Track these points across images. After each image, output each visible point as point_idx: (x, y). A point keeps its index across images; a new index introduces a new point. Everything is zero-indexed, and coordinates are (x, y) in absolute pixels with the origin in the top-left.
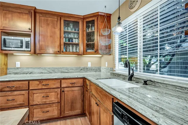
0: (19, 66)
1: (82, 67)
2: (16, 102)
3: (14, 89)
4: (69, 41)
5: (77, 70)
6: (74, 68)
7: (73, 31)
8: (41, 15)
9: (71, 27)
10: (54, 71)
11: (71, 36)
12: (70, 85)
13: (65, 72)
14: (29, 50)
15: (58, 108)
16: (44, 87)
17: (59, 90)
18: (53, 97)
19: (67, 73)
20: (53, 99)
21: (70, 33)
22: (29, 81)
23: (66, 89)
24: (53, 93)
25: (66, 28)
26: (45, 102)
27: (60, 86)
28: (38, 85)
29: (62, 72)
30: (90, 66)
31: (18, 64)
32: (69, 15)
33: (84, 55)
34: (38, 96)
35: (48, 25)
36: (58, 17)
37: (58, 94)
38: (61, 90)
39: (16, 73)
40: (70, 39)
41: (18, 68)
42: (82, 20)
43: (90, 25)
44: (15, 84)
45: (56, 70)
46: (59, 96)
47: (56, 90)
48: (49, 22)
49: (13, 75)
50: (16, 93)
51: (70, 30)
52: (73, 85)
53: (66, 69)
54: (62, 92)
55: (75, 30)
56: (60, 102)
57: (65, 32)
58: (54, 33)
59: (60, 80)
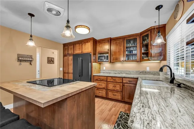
0: (105, 69)
1: (141, 70)
2: (102, 86)
3: (101, 80)
4: (130, 53)
5: (137, 73)
6: (135, 71)
7: (133, 45)
8: (113, 41)
9: (132, 43)
10: (121, 72)
11: (132, 49)
12: (129, 82)
13: (128, 74)
14: (108, 60)
15: (121, 95)
16: (113, 81)
17: (122, 84)
18: (118, 88)
19: (129, 74)
20: (118, 89)
21: (130, 47)
22: (107, 77)
23: (126, 84)
24: (118, 85)
25: (128, 44)
26: (114, 89)
27: (122, 82)
28: (111, 79)
29: (126, 74)
30: (149, 70)
31: (104, 68)
32: (130, 36)
33: (141, 61)
34: (111, 85)
35: (117, 45)
36: (122, 39)
37: (121, 86)
38: (123, 84)
39: (104, 73)
40: (131, 51)
41: (104, 70)
42: (140, 36)
43: (146, 38)
44: (102, 78)
45: (123, 72)
46: (121, 88)
47: (120, 84)
48: (117, 44)
49: (102, 74)
50: (102, 82)
51: (130, 45)
52: (130, 82)
53: (129, 72)
54: (123, 85)
55: (134, 45)
56: (122, 91)
57: (127, 48)
58: (121, 49)
59: (122, 78)
